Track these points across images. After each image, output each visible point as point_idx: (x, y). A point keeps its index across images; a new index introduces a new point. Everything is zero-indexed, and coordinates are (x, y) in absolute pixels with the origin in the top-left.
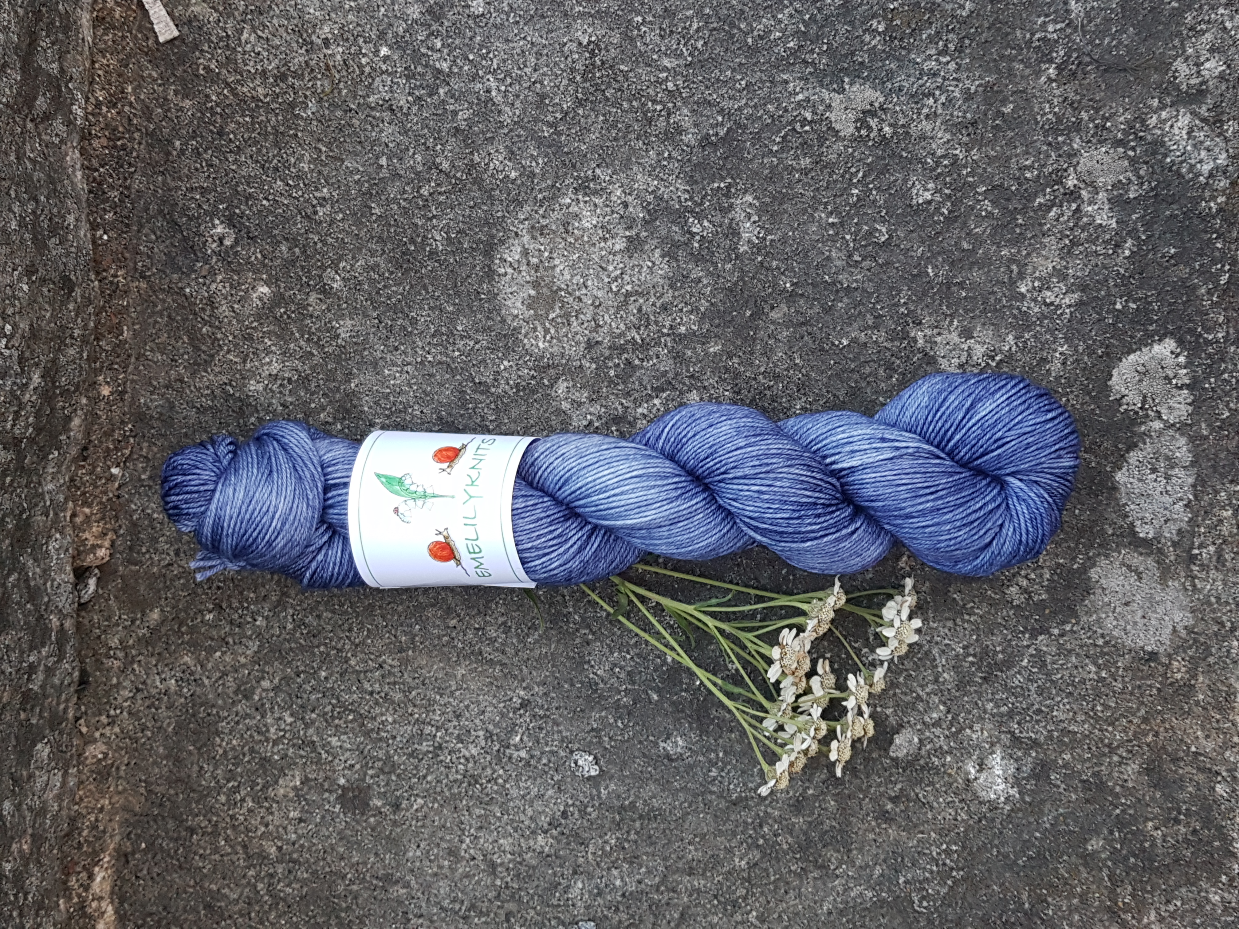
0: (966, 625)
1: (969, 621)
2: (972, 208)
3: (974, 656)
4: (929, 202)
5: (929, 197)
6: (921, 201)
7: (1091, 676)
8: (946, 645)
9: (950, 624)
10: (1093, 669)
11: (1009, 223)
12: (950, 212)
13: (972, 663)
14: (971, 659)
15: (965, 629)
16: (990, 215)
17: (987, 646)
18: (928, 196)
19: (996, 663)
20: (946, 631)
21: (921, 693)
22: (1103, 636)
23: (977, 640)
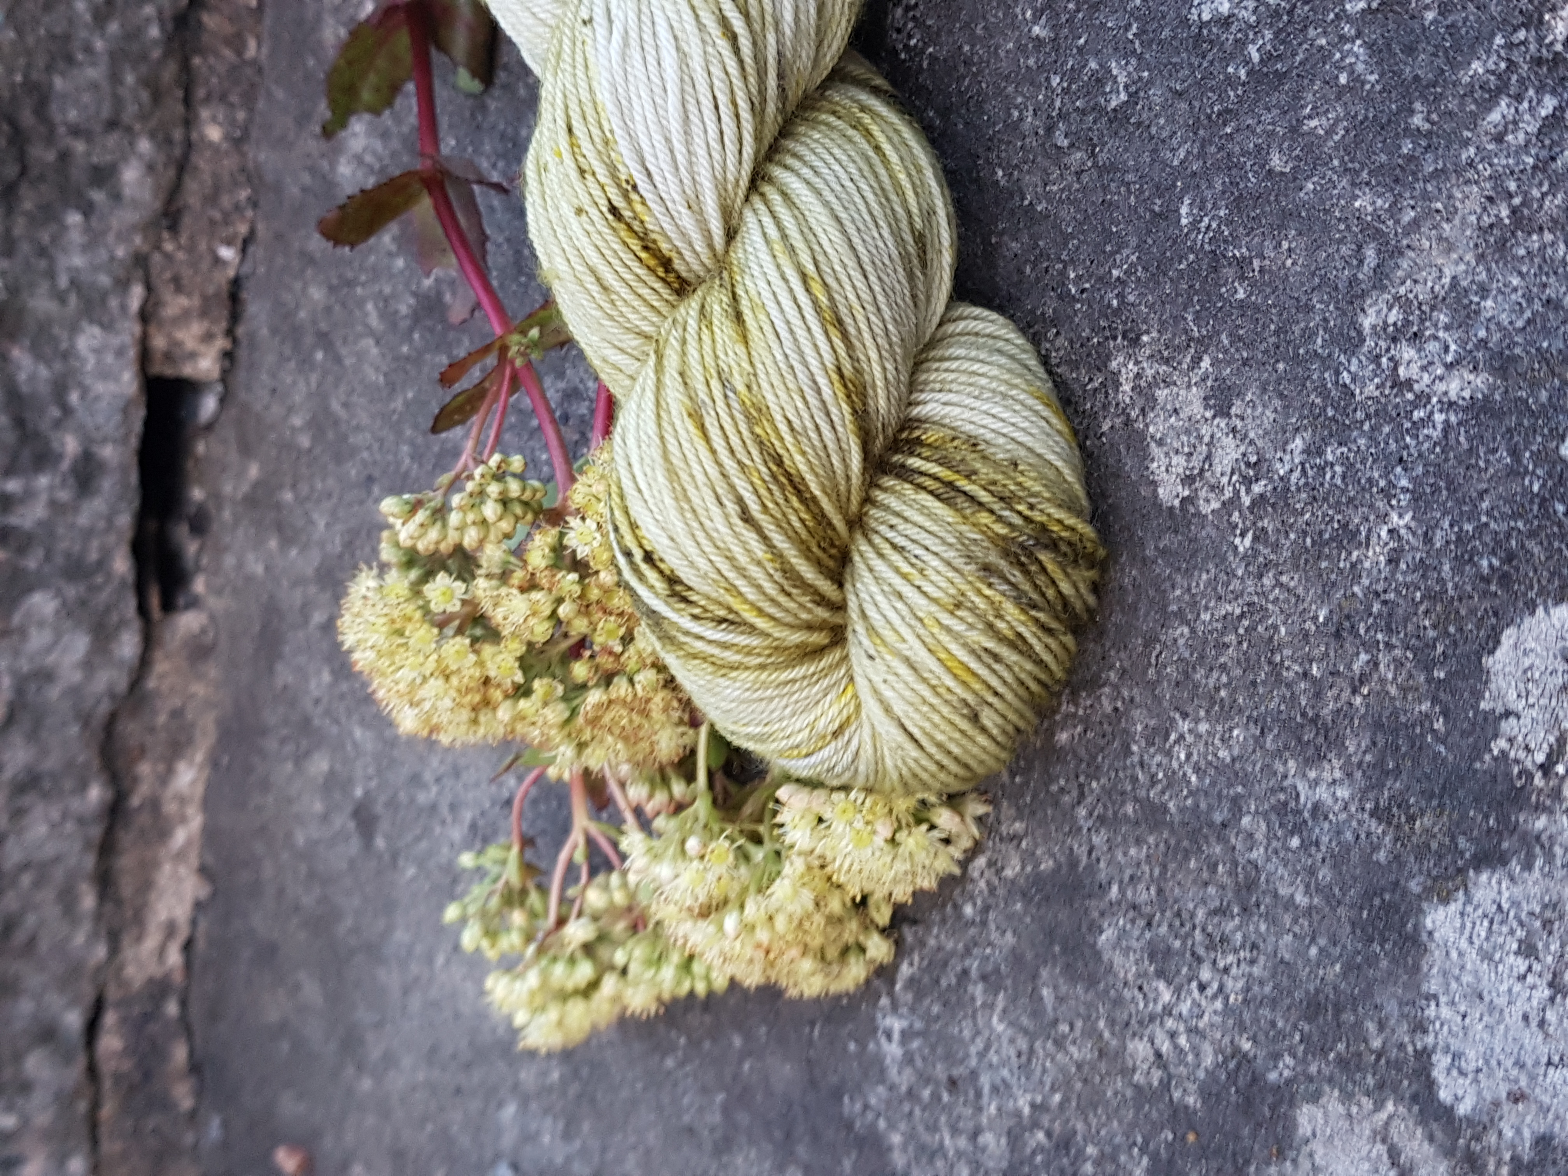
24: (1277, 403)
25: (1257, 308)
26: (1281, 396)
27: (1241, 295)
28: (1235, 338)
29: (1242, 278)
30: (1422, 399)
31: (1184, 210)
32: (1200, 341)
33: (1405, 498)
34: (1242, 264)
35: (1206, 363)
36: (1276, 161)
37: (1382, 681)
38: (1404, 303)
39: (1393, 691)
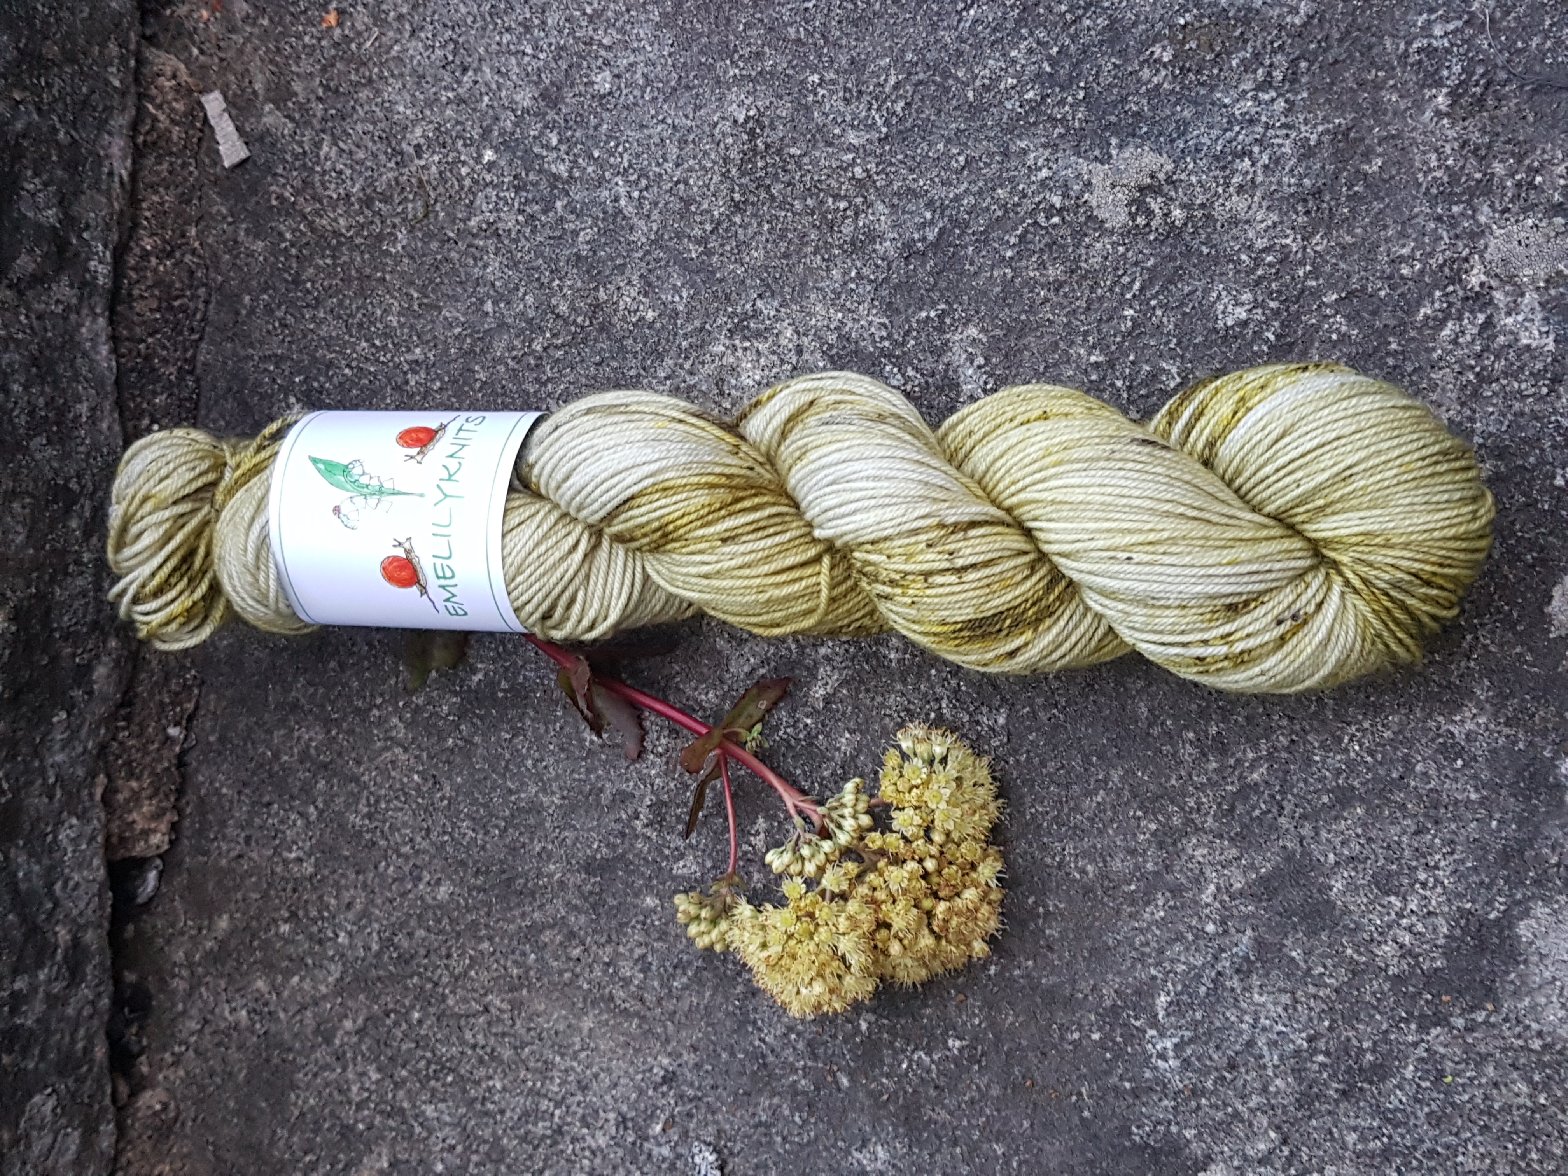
0: (1312, 1003)
1: (1315, 997)
2: (1317, 328)
3: (1327, 1054)
4: (1245, 324)
5: (1244, 316)
6: (1230, 323)
7: (1521, 1100)
8: (1279, 1033)
9: (1286, 999)
10: (1524, 1088)
11: (1376, 350)
13: (1323, 1065)
14: (1321, 1058)
15: (1311, 1009)
16: (1344, 338)
17: (1348, 1039)
18: (1241, 313)
19: (1361, 1069)
20: (1280, 1010)
21: (1240, 1107)
22: (1540, 1034)
23: (1330, 1029)
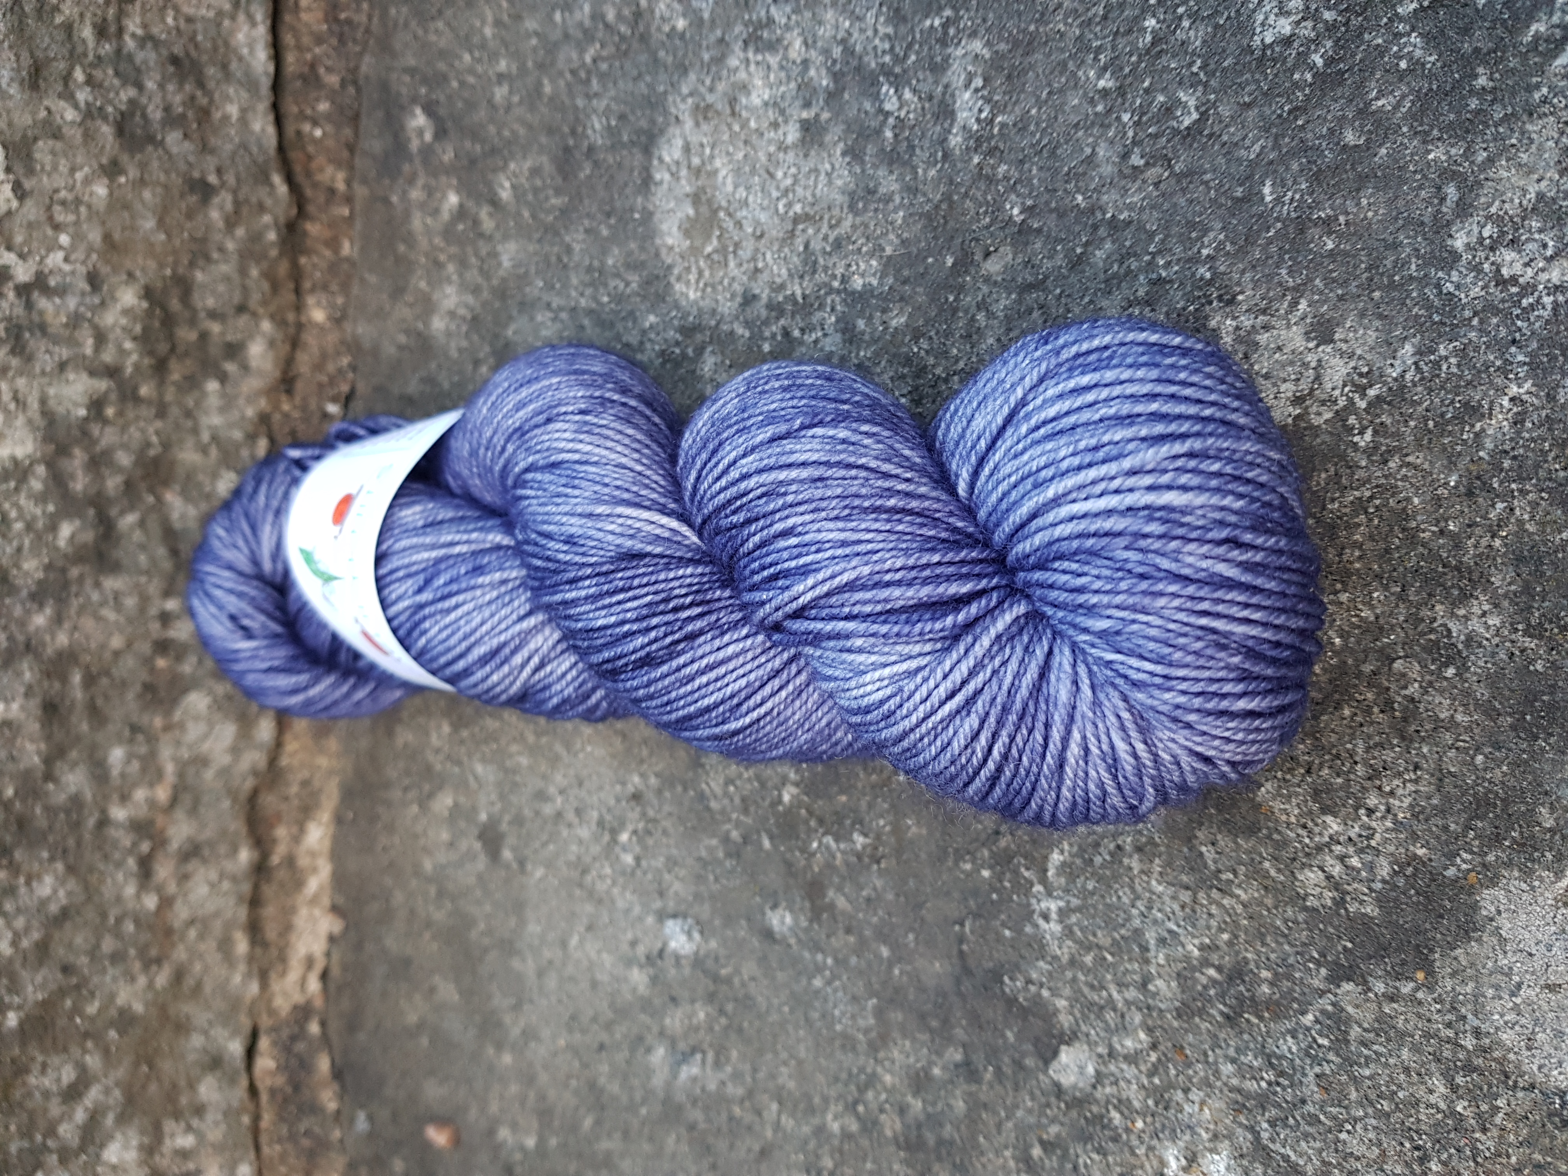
12: (1327, 65)
24: (1377, 323)
25: (1346, 254)
26: (1381, 317)
27: (1330, 245)
28: (1330, 282)
29: (1330, 233)
30: (1529, 289)
31: (1267, 190)
32: (1296, 289)
33: (1522, 371)
34: (1328, 224)
35: (1303, 305)
36: (1350, 137)
37: (1520, 522)
38: (1497, 220)
39: (1531, 527)
